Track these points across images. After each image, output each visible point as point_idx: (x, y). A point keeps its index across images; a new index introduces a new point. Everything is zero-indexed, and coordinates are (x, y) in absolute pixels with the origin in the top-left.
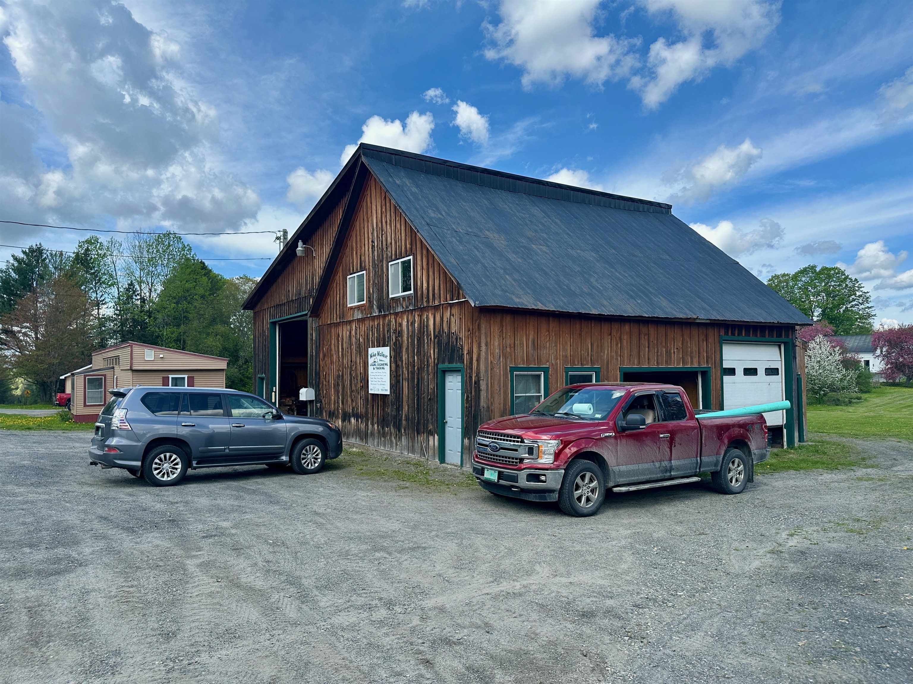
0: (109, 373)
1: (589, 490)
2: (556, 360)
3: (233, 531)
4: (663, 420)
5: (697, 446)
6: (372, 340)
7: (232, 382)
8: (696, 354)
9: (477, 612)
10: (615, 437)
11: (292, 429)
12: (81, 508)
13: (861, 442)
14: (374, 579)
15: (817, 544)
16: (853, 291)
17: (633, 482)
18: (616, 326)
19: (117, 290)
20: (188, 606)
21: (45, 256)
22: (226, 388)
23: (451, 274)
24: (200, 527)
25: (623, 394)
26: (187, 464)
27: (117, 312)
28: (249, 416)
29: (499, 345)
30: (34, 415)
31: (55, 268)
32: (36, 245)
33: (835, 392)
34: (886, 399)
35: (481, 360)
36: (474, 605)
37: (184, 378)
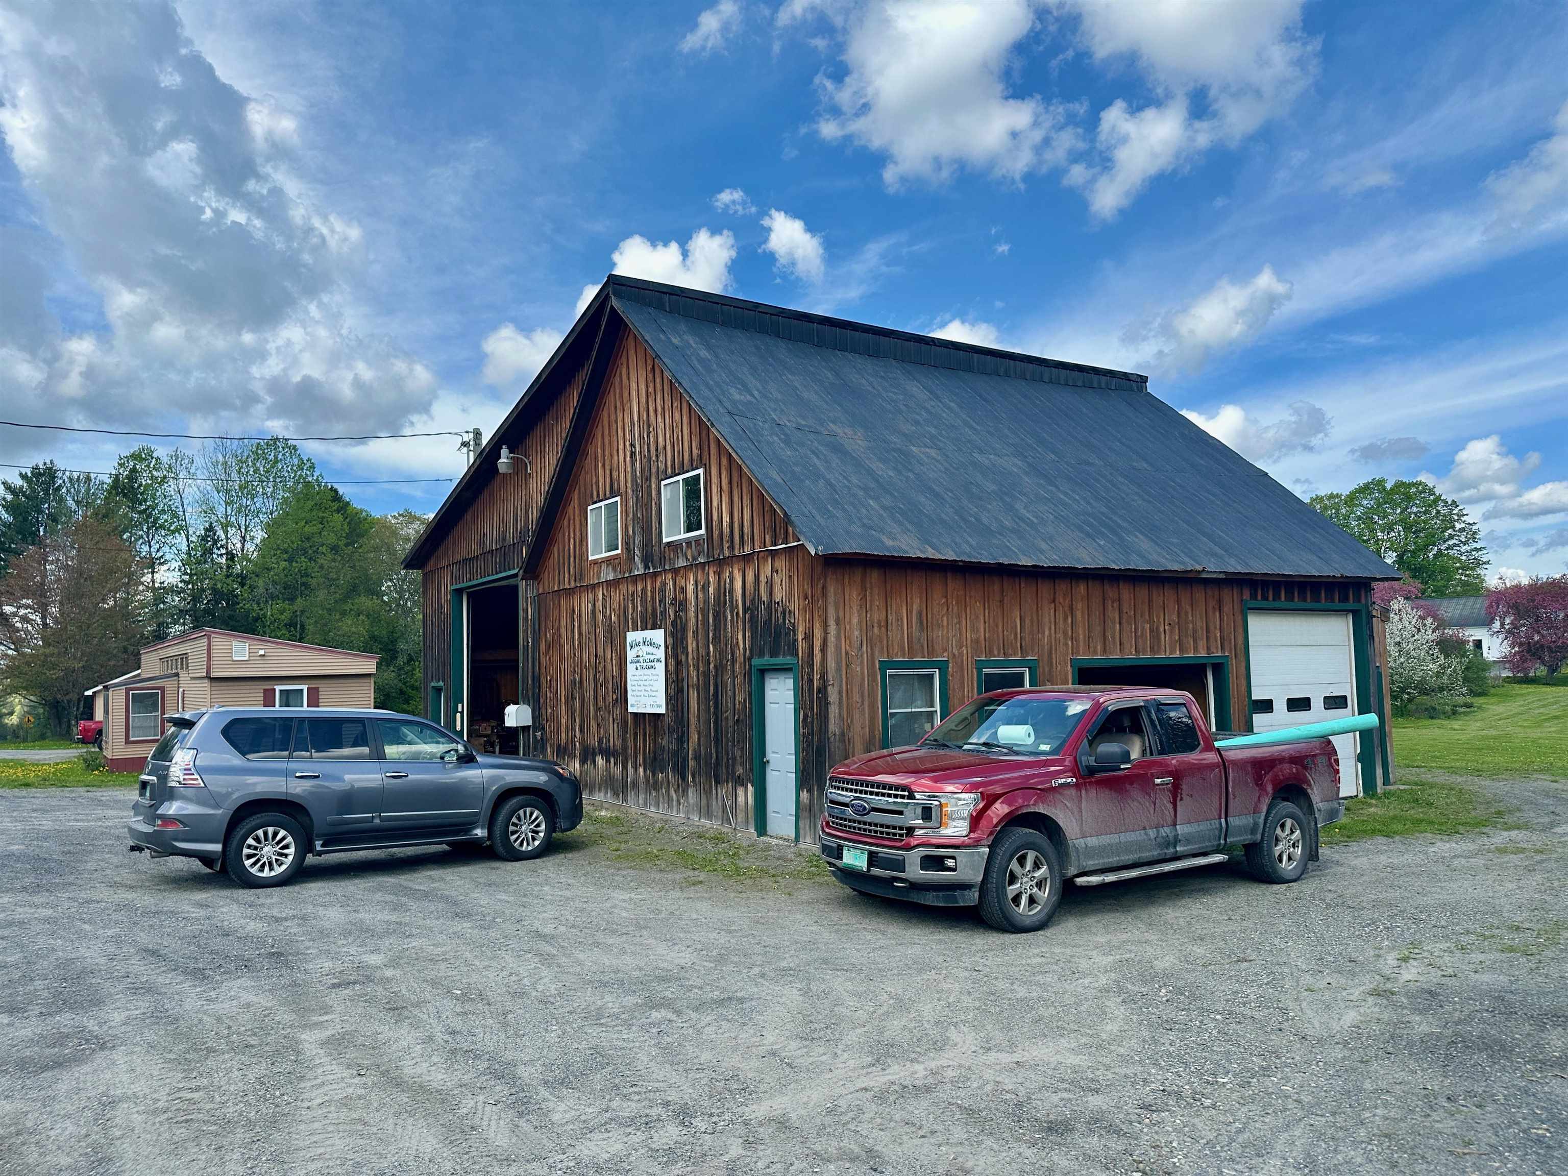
0: (169, 685)
1: (1034, 883)
2: (961, 648)
3: (389, 973)
4: (1160, 754)
5: (1220, 798)
6: (633, 619)
7: (385, 695)
8: (1202, 634)
9: (850, 1126)
10: (1077, 786)
11: (493, 779)
12: (110, 933)
13: (1488, 783)
14: (651, 1064)
15: (1455, 976)
16: (1449, 522)
17: (1110, 866)
18: (1062, 587)
19: (185, 540)
20: (302, 1127)
21: (60, 482)
22: (375, 708)
23: (773, 499)
24: (328, 965)
25: (1087, 707)
26: (306, 846)
27: (186, 578)
28: (415, 758)
29: (860, 622)
30: (39, 760)
31: (78, 503)
32: (45, 464)
33: (1427, 695)
34: (1513, 707)
35: (829, 649)
36: (842, 1113)
37: (302, 690)
